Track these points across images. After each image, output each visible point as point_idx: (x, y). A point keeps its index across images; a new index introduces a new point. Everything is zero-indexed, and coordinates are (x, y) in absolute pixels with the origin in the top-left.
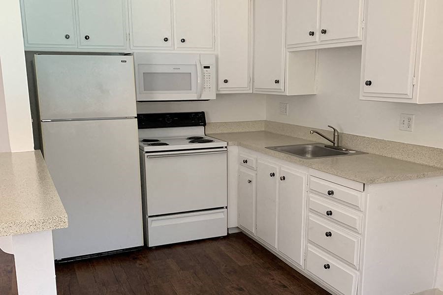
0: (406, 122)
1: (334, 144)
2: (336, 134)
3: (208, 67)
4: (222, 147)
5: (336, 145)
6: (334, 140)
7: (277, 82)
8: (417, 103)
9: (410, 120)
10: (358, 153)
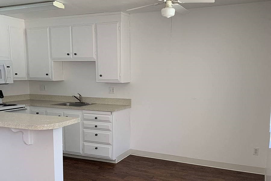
0: (112, 90)
1: (80, 101)
2: (81, 97)
3: (9, 67)
4: (22, 108)
5: (81, 102)
6: (80, 99)
7: (47, 75)
8: (122, 82)
9: (113, 89)
10: (92, 104)
